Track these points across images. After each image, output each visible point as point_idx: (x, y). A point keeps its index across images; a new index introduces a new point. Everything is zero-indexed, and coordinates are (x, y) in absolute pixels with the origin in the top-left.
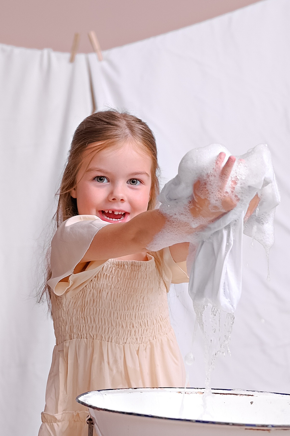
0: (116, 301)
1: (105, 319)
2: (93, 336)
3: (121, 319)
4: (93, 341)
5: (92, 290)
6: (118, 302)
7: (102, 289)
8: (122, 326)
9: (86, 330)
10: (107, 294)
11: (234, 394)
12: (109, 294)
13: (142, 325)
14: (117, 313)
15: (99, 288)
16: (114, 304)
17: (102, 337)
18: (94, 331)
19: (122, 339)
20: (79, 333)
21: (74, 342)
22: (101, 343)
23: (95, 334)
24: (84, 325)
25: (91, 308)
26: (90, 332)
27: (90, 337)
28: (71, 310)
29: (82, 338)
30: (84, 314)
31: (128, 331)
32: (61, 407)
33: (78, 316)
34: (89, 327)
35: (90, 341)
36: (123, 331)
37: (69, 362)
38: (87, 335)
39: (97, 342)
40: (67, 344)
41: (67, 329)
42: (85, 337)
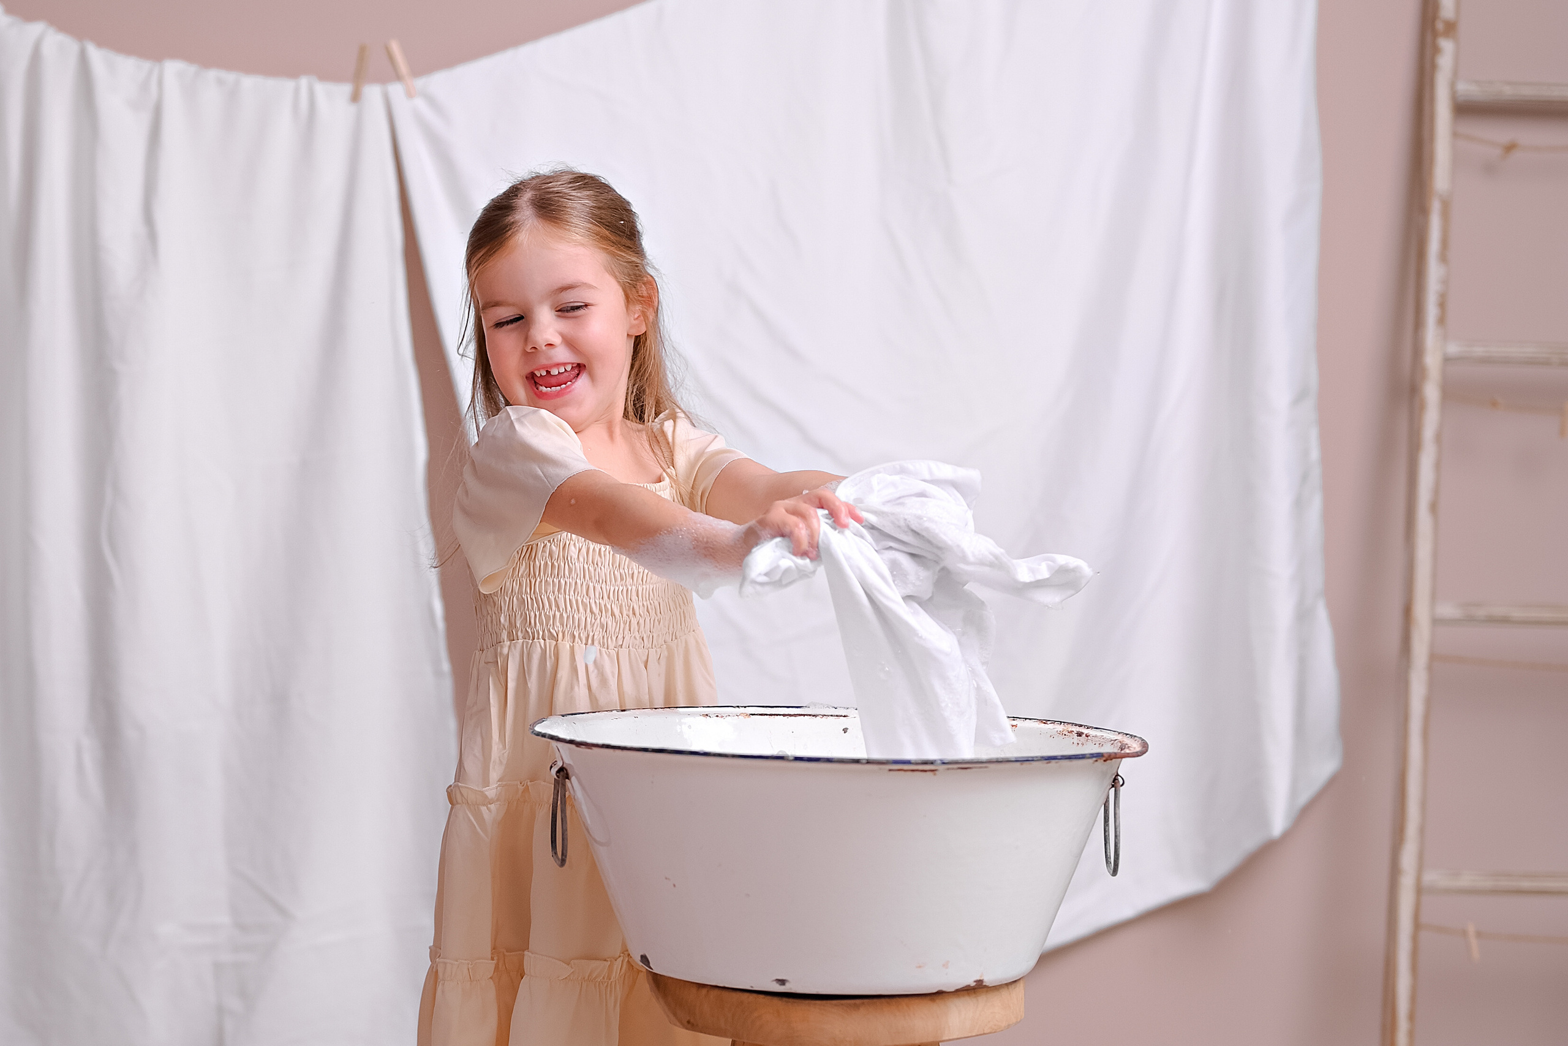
0: (597, 564)
1: (577, 601)
2: (556, 635)
3: (609, 598)
4: (557, 644)
5: (549, 544)
6: (602, 568)
7: (568, 543)
8: (613, 614)
9: (541, 623)
10: (580, 550)
11: (810, 715)
12: (584, 550)
13: (650, 611)
14: (601, 588)
15: (562, 540)
16: (595, 570)
17: (574, 637)
18: (558, 624)
19: (614, 639)
20: (527, 629)
21: (519, 646)
22: (572, 648)
23: (560, 630)
24: (537, 614)
25: (548, 579)
26: (550, 626)
27: (551, 636)
28: (508, 583)
29: (536, 638)
30: (534, 593)
31: (625, 624)
32: (495, 775)
33: (523, 596)
34: (548, 618)
35: (552, 643)
36: (614, 624)
37: (511, 685)
38: (543, 631)
39: (565, 645)
40: (505, 650)
41: (502, 620)
42: (541, 637)
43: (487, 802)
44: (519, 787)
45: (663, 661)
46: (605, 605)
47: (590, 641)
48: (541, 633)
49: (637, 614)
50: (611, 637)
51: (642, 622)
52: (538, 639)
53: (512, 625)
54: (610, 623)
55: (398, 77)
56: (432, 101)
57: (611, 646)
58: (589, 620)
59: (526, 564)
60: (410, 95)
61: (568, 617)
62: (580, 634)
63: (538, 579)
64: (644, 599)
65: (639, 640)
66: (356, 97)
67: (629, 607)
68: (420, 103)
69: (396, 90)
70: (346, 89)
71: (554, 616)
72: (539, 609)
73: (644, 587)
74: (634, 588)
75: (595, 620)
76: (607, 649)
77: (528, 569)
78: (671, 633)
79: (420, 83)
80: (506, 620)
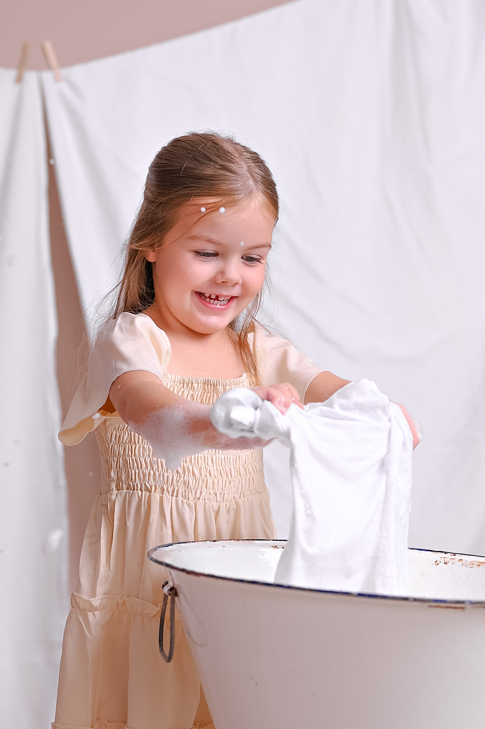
2: (150, 488)
4: (150, 494)
9: (140, 478)
17: (163, 490)
18: (152, 480)
19: (194, 493)
20: (130, 482)
21: (123, 495)
22: (161, 499)
23: (153, 484)
24: (137, 472)
25: (145, 446)
26: (146, 481)
27: (147, 489)
28: (116, 447)
29: (135, 490)
30: (135, 455)
31: (203, 482)
32: (100, 590)
33: (127, 458)
34: (144, 475)
35: (146, 494)
36: (194, 481)
37: (116, 523)
38: (141, 485)
39: (156, 496)
40: (113, 497)
41: (112, 474)
42: (139, 489)
43: (92, 608)
44: (119, 601)
45: (232, 513)
46: (188, 467)
47: (175, 494)
48: (139, 486)
49: (213, 476)
50: (192, 491)
51: (216, 482)
52: (137, 490)
53: (119, 479)
54: (191, 481)
55: (49, 67)
56: (72, 86)
57: (191, 497)
58: (175, 477)
59: (128, 434)
60: (57, 80)
61: (159, 475)
62: (168, 488)
63: (138, 446)
64: (218, 465)
65: (213, 496)
66: (19, 80)
67: (207, 470)
68: (64, 86)
69: (48, 76)
70: (12, 74)
71: (149, 474)
72: (138, 468)
73: (218, 456)
74: (209, 456)
75: (180, 478)
76: (188, 500)
77: (130, 438)
78: (239, 492)
79: (64, 72)
80: (115, 475)
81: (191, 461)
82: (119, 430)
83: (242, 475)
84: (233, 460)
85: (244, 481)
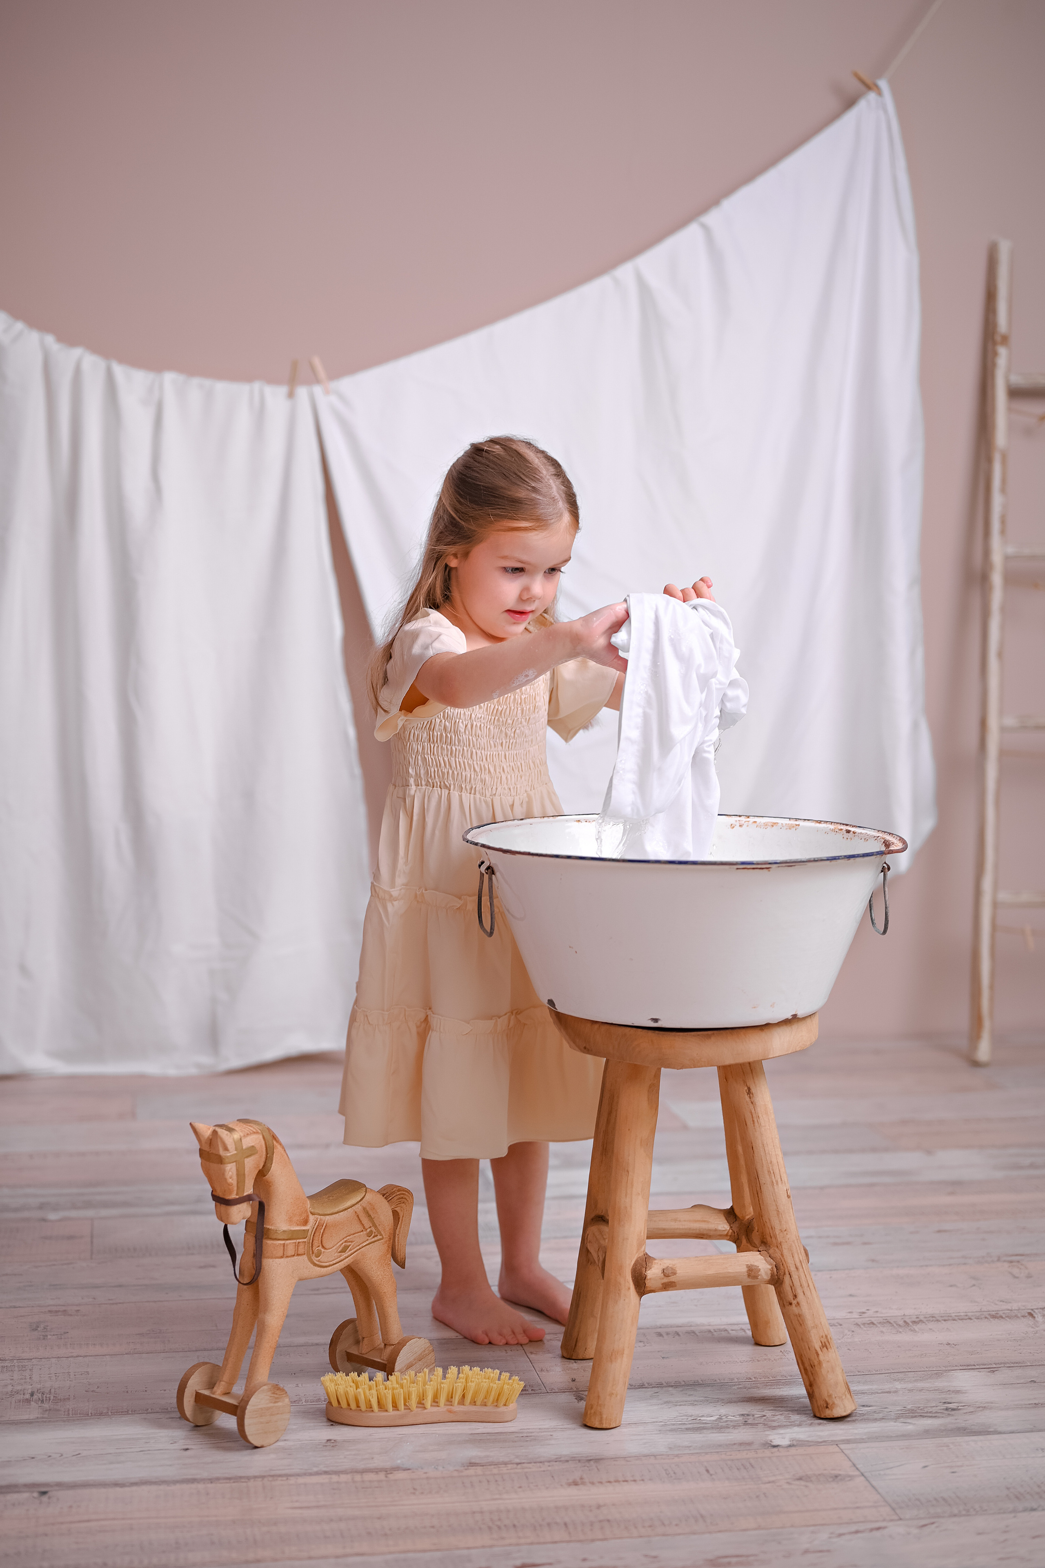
17: (462, 788)
18: (451, 778)
19: (490, 789)
21: (423, 791)
22: (461, 796)
23: (452, 783)
24: (436, 769)
25: (443, 745)
26: (445, 779)
27: (446, 787)
28: (414, 746)
29: (435, 786)
30: (433, 754)
31: (497, 778)
32: (400, 880)
33: (425, 756)
34: (443, 773)
35: (445, 792)
36: (490, 779)
37: (415, 818)
38: (440, 783)
39: (455, 794)
40: (412, 792)
41: (410, 771)
42: (438, 786)
43: (392, 899)
44: (418, 893)
45: (525, 805)
46: (484, 766)
47: (473, 792)
48: (439, 784)
49: (506, 772)
50: (488, 788)
51: (509, 777)
52: (437, 787)
53: (418, 775)
54: (487, 779)
55: (318, 381)
56: (342, 397)
57: (488, 795)
58: (472, 776)
59: (427, 733)
60: (327, 393)
61: (458, 774)
62: (466, 786)
63: (436, 745)
64: (510, 761)
65: (507, 791)
66: (291, 395)
67: (500, 766)
68: (333, 399)
69: (318, 390)
70: (284, 390)
71: (448, 773)
72: (437, 766)
74: (503, 753)
75: (477, 776)
76: (485, 797)
77: (428, 737)
78: (530, 785)
79: (333, 385)
80: (413, 771)
81: (487, 760)
82: (418, 728)
83: (532, 768)
84: (524, 755)
85: (533, 774)
